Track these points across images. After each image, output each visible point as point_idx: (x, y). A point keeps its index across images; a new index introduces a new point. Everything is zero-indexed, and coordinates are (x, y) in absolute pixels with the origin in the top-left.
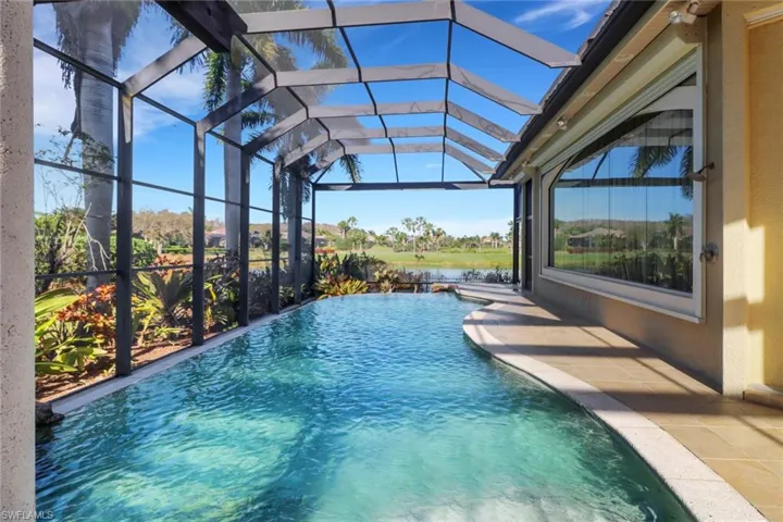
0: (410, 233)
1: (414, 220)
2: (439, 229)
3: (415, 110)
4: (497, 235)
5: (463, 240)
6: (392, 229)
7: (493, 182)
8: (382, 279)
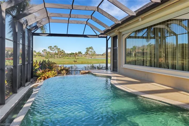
0: (52, 52)
1: (53, 47)
2: (62, 50)
3: (87, 9)
4: (80, 52)
5: (71, 54)
6: (44, 50)
7: (100, 36)
8: (62, 70)
